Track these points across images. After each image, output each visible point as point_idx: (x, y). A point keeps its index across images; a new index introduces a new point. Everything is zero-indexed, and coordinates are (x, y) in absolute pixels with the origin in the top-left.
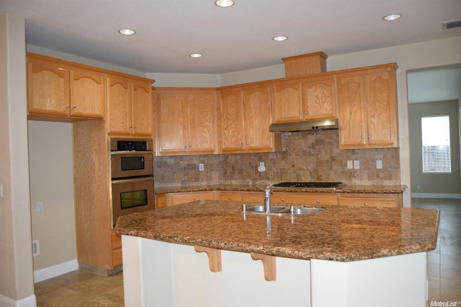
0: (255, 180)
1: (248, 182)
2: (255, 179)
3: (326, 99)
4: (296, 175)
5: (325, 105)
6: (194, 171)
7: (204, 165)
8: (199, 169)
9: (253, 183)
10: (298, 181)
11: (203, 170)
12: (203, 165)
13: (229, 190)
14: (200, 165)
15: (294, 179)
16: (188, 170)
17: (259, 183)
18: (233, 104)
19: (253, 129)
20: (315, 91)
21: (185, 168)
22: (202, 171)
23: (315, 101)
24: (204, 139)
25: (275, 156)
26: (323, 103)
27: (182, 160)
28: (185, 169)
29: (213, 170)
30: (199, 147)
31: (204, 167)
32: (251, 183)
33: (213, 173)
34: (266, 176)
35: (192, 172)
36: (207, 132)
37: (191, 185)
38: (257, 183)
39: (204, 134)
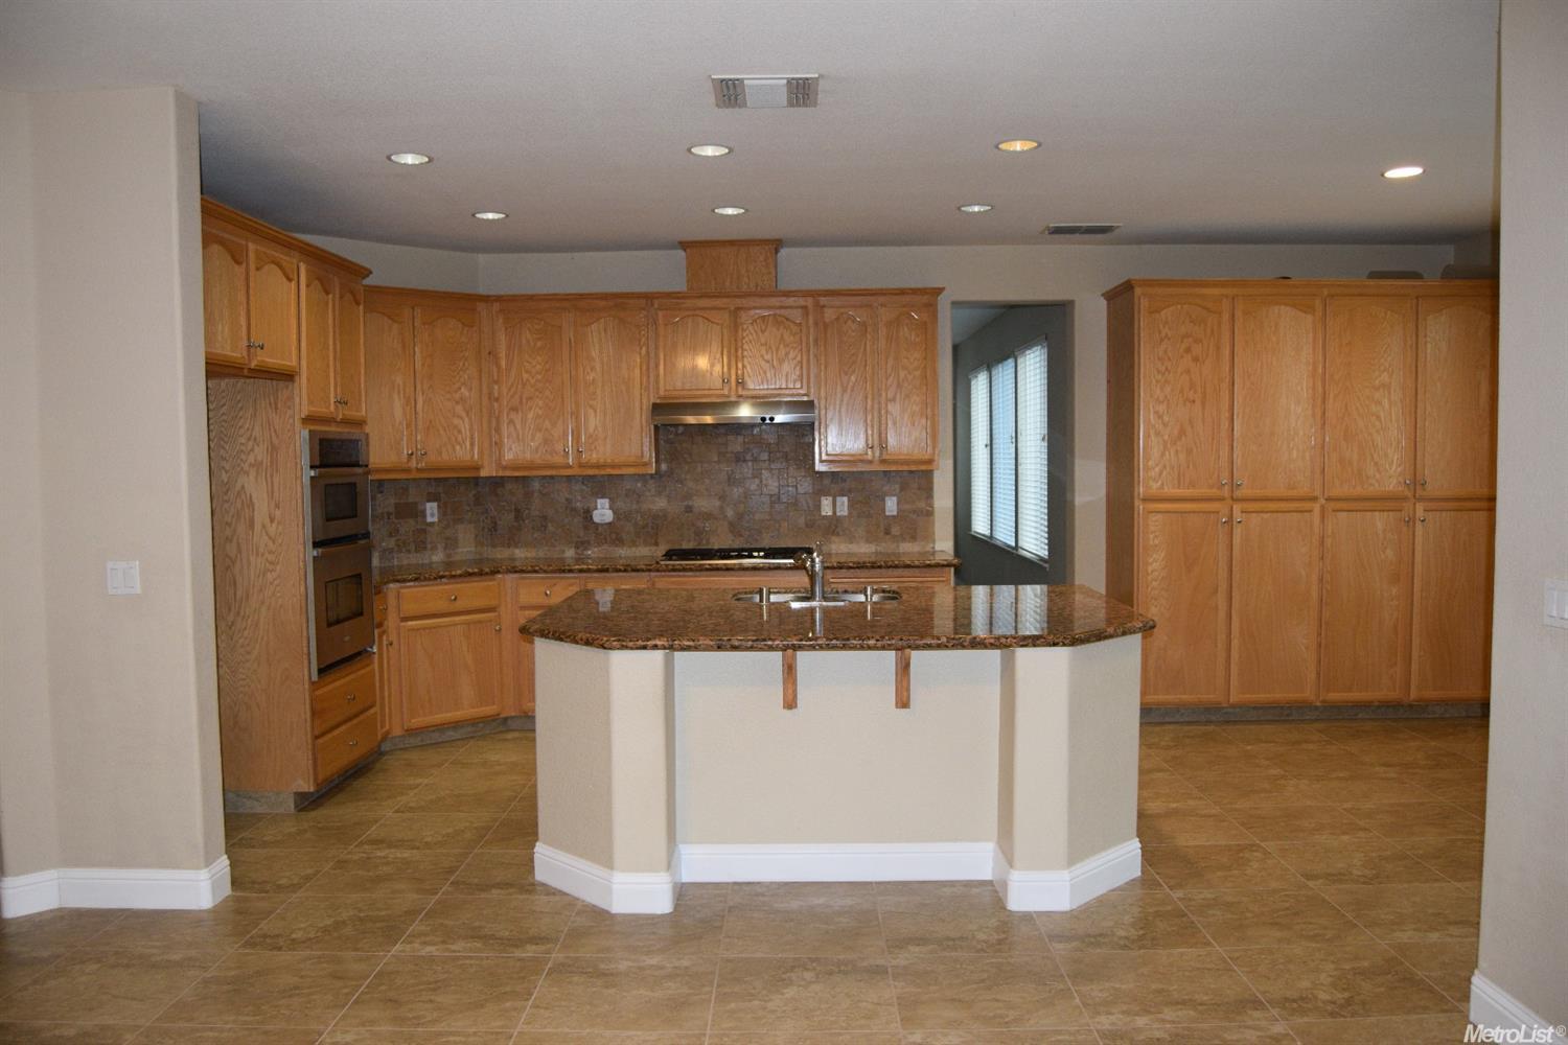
0: (581, 545)
1: (564, 551)
2: (582, 543)
3: (787, 354)
4: (695, 532)
5: (786, 367)
6: (412, 521)
7: (439, 507)
8: (425, 516)
9: (576, 553)
10: (699, 544)
11: (435, 519)
12: (435, 504)
13: (545, 572)
14: (429, 505)
15: (689, 541)
16: (396, 521)
17: (593, 553)
18: (539, 344)
19: (595, 411)
20: (763, 332)
21: (389, 514)
22: (432, 524)
23: (762, 356)
24: (456, 433)
25: (639, 485)
26: (781, 362)
27: (382, 492)
28: (389, 518)
29: (460, 521)
30: (445, 456)
31: (439, 512)
32: (570, 553)
33: (460, 527)
34: (614, 536)
35: (407, 526)
36: (464, 414)
37: (405, 562)
38: (589, 552)
39: (456, 421)
